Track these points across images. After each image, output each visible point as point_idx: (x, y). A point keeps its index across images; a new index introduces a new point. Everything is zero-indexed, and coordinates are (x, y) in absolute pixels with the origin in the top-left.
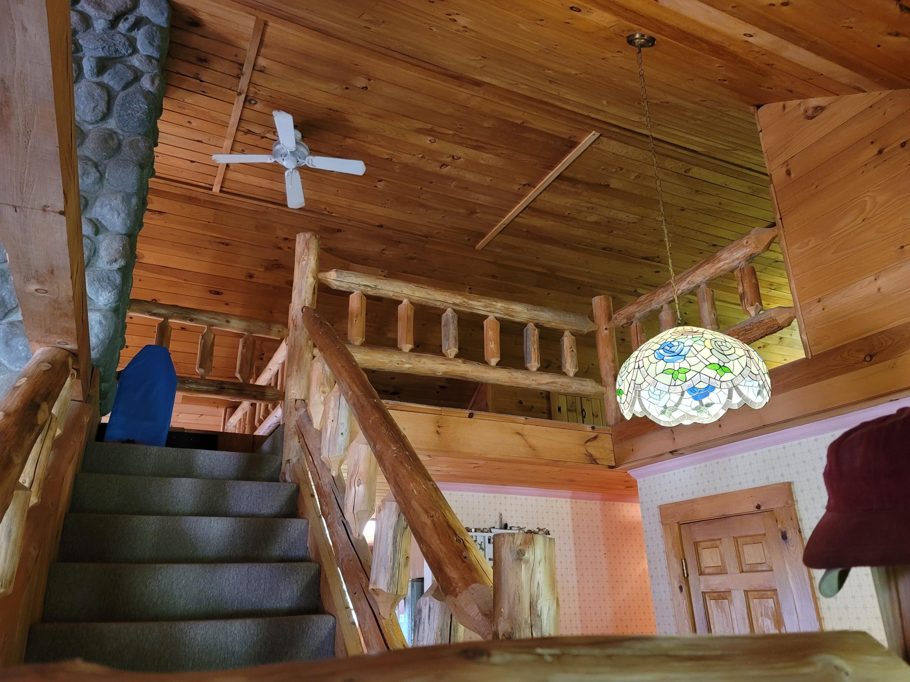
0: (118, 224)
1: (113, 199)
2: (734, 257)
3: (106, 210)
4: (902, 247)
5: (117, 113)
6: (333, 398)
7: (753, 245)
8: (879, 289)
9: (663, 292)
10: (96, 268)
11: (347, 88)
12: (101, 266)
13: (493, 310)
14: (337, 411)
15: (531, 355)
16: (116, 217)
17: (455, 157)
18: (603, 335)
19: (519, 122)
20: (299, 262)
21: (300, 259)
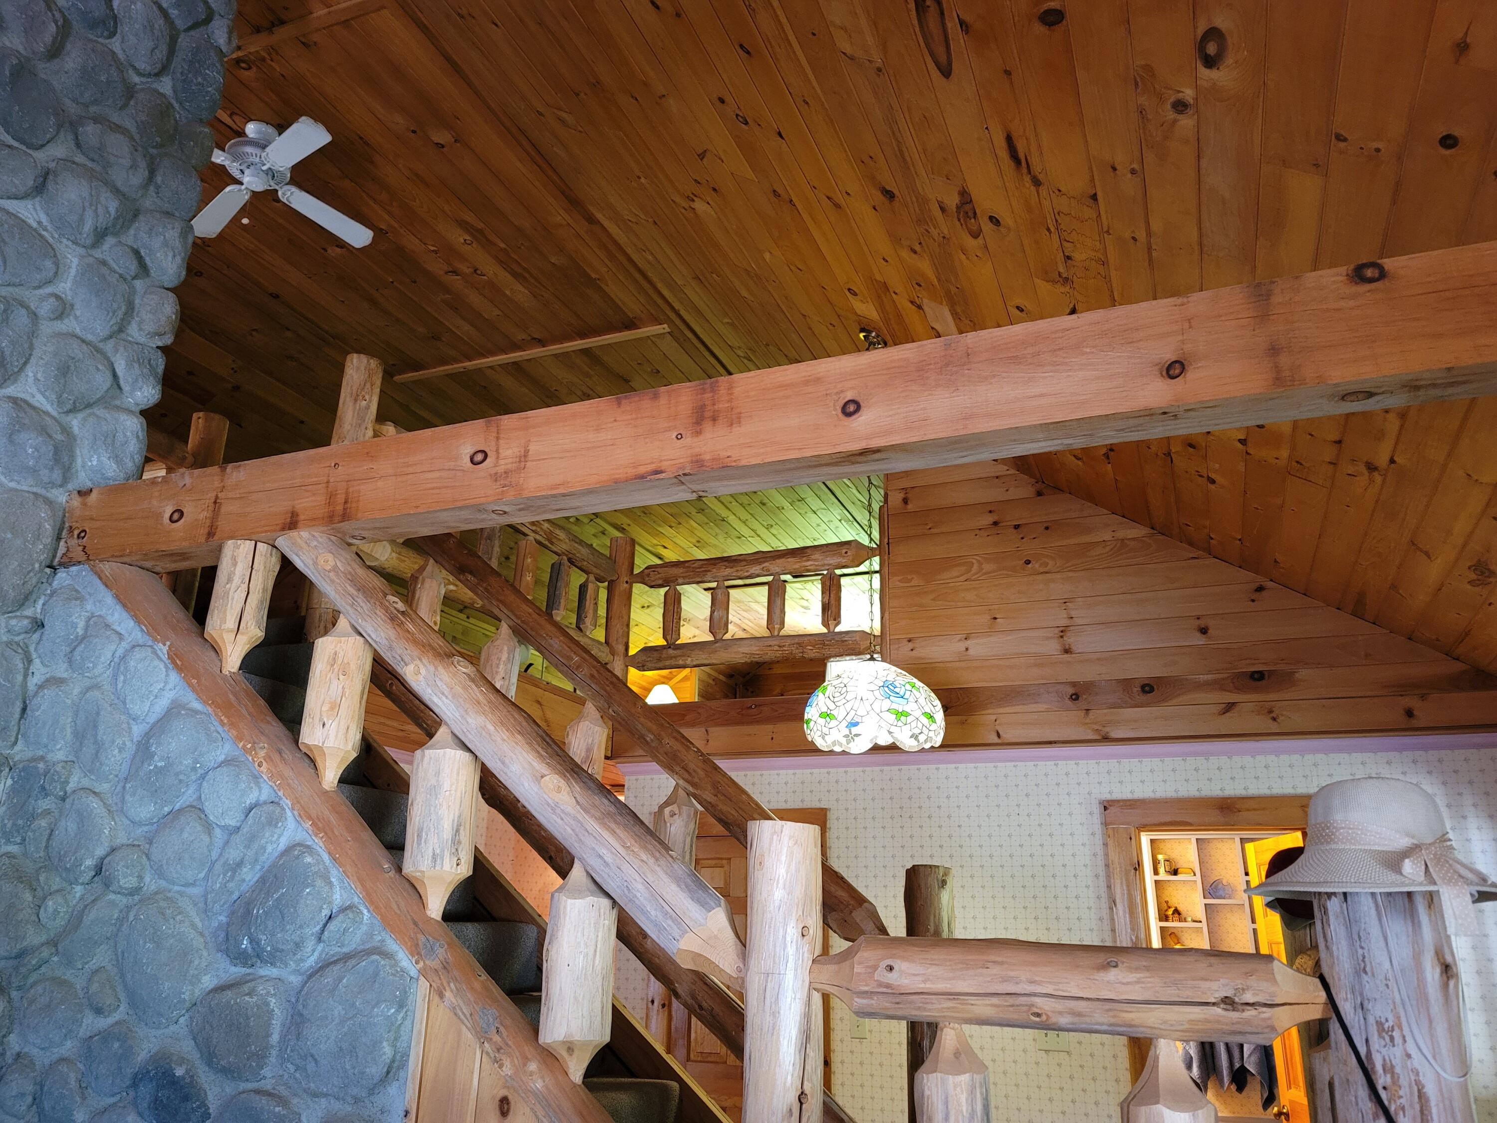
0: (171, 272)
1: (170, 226)
2: (826, 562)
3: (157, 242)
4: (995, 618)
5: (182, 73)
6: (506, 648)
7: (851, 558)
8: (967, 649)
9: (727, 567)
10: (128, 335)
11: (414, 132)
12: (133, 334)
13: (539, 530)
14: (510, 666)
15: (560, 599)
16: (170, 258)
17: (479, 272)
18: (622, 589)
19: (594, 276)
20: (356, 400)
21: (358, 395)
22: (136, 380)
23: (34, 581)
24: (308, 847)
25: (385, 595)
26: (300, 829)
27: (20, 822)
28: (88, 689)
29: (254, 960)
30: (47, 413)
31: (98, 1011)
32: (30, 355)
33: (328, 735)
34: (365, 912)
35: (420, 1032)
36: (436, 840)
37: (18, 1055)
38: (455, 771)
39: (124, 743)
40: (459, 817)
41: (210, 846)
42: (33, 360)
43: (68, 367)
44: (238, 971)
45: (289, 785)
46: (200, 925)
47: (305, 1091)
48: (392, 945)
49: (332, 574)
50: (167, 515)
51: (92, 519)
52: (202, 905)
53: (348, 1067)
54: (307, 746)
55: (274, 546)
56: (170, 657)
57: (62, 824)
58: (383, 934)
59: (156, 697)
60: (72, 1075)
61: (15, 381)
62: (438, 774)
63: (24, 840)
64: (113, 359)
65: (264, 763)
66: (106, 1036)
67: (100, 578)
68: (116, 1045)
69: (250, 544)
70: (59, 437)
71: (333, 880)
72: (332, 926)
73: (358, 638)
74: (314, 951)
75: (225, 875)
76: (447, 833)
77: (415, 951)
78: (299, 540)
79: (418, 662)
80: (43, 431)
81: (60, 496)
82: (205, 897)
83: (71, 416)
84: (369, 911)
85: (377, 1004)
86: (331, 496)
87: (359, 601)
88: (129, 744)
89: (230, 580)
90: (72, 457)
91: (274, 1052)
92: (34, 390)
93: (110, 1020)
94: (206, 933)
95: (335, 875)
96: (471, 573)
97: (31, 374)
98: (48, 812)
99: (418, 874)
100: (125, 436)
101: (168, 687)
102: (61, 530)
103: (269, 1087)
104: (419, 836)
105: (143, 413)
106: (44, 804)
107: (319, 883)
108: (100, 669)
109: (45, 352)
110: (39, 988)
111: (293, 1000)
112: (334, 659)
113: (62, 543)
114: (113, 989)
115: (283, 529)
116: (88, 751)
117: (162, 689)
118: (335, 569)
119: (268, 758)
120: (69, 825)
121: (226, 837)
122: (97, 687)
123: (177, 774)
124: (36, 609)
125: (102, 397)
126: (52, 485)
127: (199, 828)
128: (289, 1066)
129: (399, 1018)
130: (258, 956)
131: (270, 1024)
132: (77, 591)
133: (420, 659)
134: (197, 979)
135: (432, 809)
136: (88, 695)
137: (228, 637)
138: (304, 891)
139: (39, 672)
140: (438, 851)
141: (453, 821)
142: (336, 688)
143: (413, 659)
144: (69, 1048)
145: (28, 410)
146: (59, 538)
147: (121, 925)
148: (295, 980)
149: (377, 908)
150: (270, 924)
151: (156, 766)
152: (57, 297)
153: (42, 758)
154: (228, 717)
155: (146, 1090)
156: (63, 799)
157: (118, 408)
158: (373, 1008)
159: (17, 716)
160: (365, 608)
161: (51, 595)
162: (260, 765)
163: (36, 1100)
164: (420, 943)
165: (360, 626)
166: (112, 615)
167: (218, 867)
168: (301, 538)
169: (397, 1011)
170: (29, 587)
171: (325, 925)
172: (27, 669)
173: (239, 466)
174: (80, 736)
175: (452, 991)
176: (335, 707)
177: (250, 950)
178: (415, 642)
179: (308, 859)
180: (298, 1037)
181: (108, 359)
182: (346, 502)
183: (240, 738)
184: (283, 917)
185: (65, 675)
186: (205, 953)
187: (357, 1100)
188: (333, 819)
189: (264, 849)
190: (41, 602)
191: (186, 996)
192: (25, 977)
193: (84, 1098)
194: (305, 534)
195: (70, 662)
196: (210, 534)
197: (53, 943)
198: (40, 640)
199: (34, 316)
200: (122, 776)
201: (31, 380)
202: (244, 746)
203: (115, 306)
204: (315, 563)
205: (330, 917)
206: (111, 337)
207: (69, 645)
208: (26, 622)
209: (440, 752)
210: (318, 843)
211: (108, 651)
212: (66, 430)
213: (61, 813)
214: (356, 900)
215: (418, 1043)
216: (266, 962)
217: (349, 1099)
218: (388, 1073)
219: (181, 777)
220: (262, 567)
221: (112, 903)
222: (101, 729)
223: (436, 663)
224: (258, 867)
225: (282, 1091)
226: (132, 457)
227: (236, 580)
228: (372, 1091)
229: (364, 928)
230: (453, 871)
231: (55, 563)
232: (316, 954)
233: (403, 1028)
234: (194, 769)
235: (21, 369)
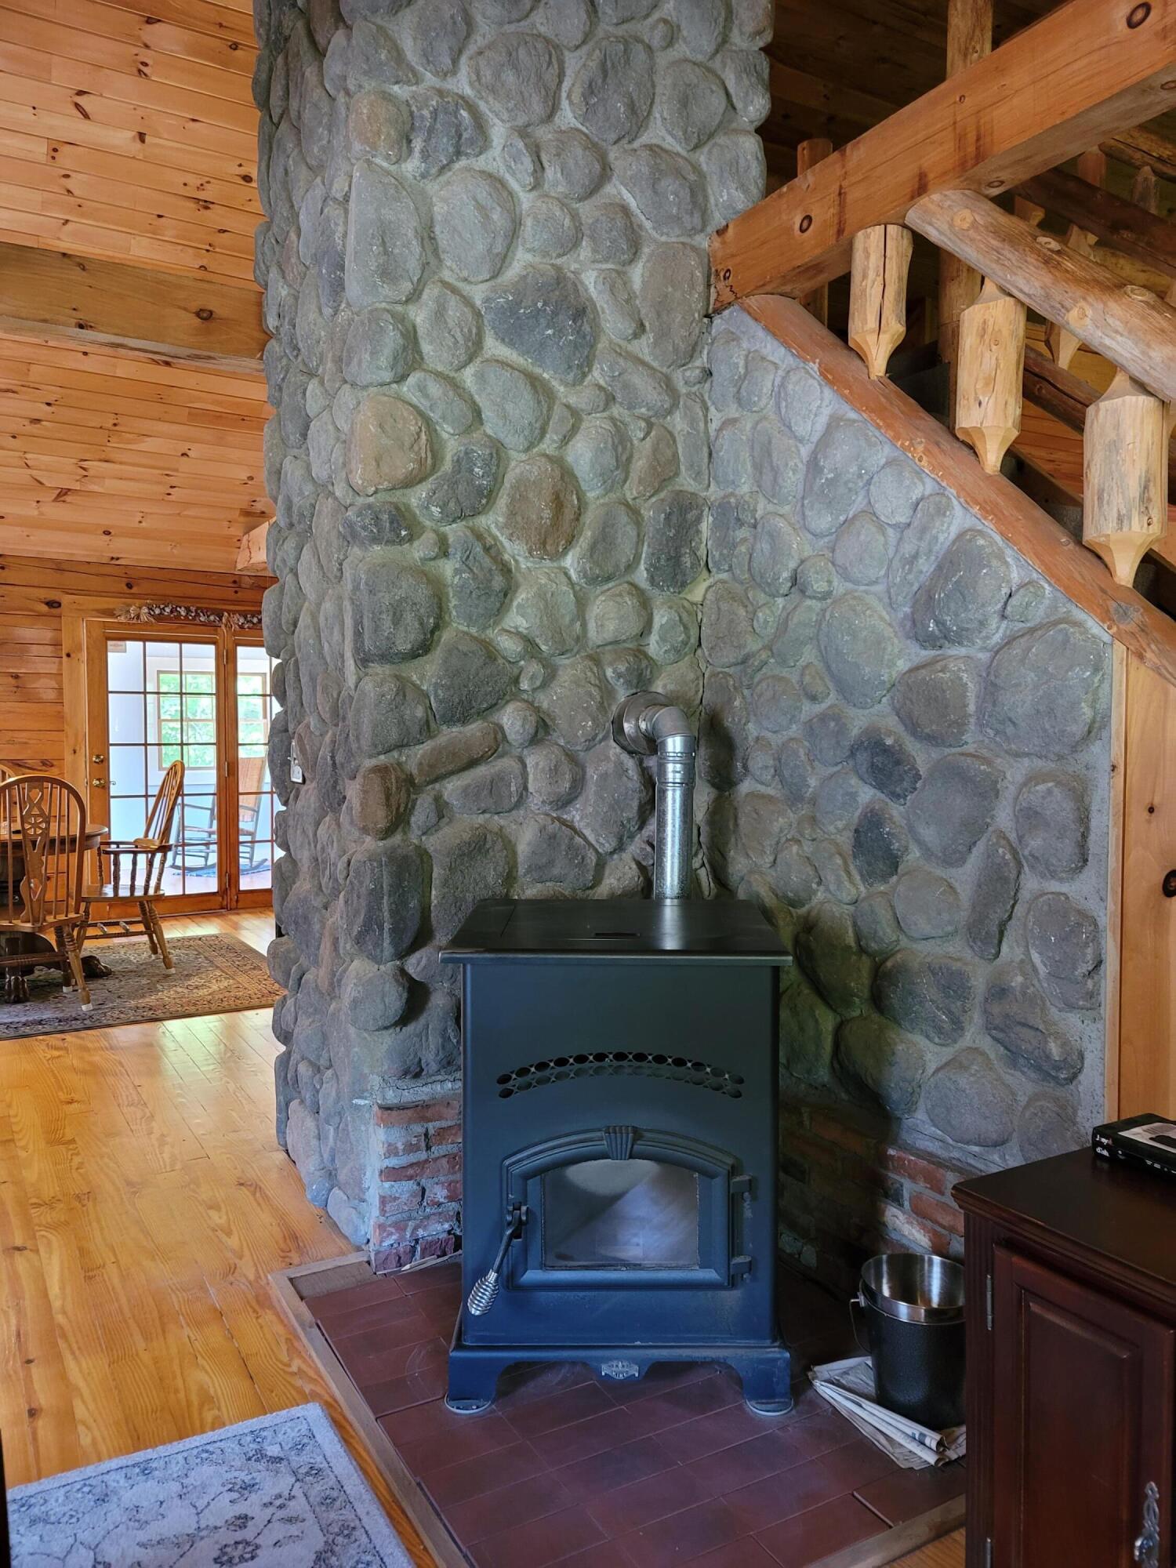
20: (965, 55)
21: (967, 49)
22: (747, 93)
23: (697, 331)
24: (979, 531)
25: (1035, 238)
26: (968, 516)
27: (725, 552)
28: (757, 423)
29: (942, 641)
30: (678, 154)
31: (813, 698)
32: (654, 94)
33: (986, 413)
34: (1046, 586)
35: (1120, 694)
36: (1120, 500)
37: (758, 738)
38: (1138, 421)
39: (796, 465)
40: (1147, 471)
41: (886, 543)
42: (657, 100)
43: (687, 97)
44: (927, 654)
45: (951, 474)
46: (887, 617)
47: (1006, 752)
48: (1079, 615)
49: (971, 232)
50: (797, 226)
51: (733, 256)
52: (886, 600)
53: (1047, 726)
54: (965, 431)
55: (905, 226)
56: (821, 374)
57: (758, 546)
58: (1068, 605)
59: (816, 415)
60: (801, 750)
61: (647, 128)
62: (1117, 426)
63: (731, 567)
64: (723, 77)
65: (924, 458)
66: (823, 718)
67: (749, 314)
68: (832, 724)
69: (880, 229)
70: (692, 177)
71: (1009, 560)
72: (1013, 601)
73: (1008, 299)
74: (998, 628)
75: (903, 569)
76: (1134, 489)
77: (1106, 617)
78: (930, 206)
79: (1082, 303)
80: (678, 173)
81: (703, 242)
82: (889, 592)
83: (698, 151)
84: (1050, 584)
85: (1071, 668)
86: (961, 139)
87: (1006, 253)
88: (800, 465)
89: (865, 276)
90: (706, 197)
91: (972, 720)
92: (663, 133)
93: (824, 706)
94: (894, 623)
95: (1010, 555)
96: (1127, 228)
97: (658, 116)
98: (744, 540)
99: (1102, 539)
100: (747, 160)
101: (824, 404)
102: (709, 277)
103: (972, 751)
104: (1100, 499)
105: (758, 131)
106: (742, 533)
107: (995, 563)
108: (764, 401)
109: (665, 86)
110: (764, 684)
111: (984, 675)
112: (984, 329)
113: (712, 290)
114: (822, 679)
115: (912, 198)
116: (767, 478)
117: (819, 407)
118: (974, 225)
119: (927, 451)
120: (764, 546)
121: (898, 535)
122: (765, 418)
123: (846, 483)
124: (701, 361)
125: (721, 122)
126: (694, 231)
127: (874, 529)
128: (989, 731)
129: (1096, 680)
130: (945, 637)
131: (965, 697)
132: (732, 333)
133: (1084, 299)
134: (892, 664)
135: (1114, 466)
136: (759, 428)
137: (871, 339)
138: (980, 572)
139: (716, 417)
140: (1124, 512)
141: (1140, 477)
142: (989, 361)
143: (1076, 301)
144: (795, 730)
145: (663, 155)
146: (709, 286)
147: (820, 625)
148: (984, 656)
149: (1058, 580)
150: (952, 605)
151: (827, 479)
152: (665, 21)
153: (732, 494)
154: (883, 419)
155: (863, 757)
156: (755, 527)
157: (736, 131)
158: (1067, 672)
159: (706, 460)
160: (1014, 259)
161: (713, 343)
162: (920, 461)
163: (777, 772)
164: (1112, 610)
165: (1009, 282)
166: (765, 347)
167: (896, 564)
168: (932, 202)
169: (1092, 674)
170: (694, 337)
171: (1006, 604)
172: (706, 416)
173: (858, 143)
174: (758, 468)
175: (1153, 652)
176: (990, 382)
177: (937, 632)
178: (1078, 281)
179: (981, 542)
180: (994, 704)
181: (718, 77)
182: (978, 140)
183: (897, 437)
184: (964, 597)
185: (737, 415)
186: (896, 641)
187: (1060, 757)
188: (1000, 501)
189: (936, 538)
190: (705, 352)
191: (885, 678)
192: (752, 678)
193: (813, 768)
194: (936, 197)
195: (739, 400)
196: (840, 232)
197: (768, 647)
198: (712, 386)
199: (649, 49)
200: (799, 496)
201: (659, 122)
202: (902, 444)
203: (715, 13)
204: (951, 225)
205: (1010, 595)
206: (717, 51)
207: (735, 386)
208: (697, 371)
209: (1119, 401)
210: (989, 526)
211: (768, 382)
212: (696, 168)
213: (755, 537)
214: (1035, 575)
215: (1120, 703)
216: (953, 642)
217: (1052, 756)
218: (1089, 732)
219: (850, 485)
220: (895, 253)
221: (810, 608)
222: (775, 455)
223: (1104, 298)
224: (933, 558)
225: (985, 752)
226: (756, 183)
227: (871, 274)
228: (1075, 748)
229: (1047, 602)
230: (1144, 531)
231: (710, 311)
232: (1001, 631)
233: (1100, 690)
234: (860, 476)
235: (649, 113)
